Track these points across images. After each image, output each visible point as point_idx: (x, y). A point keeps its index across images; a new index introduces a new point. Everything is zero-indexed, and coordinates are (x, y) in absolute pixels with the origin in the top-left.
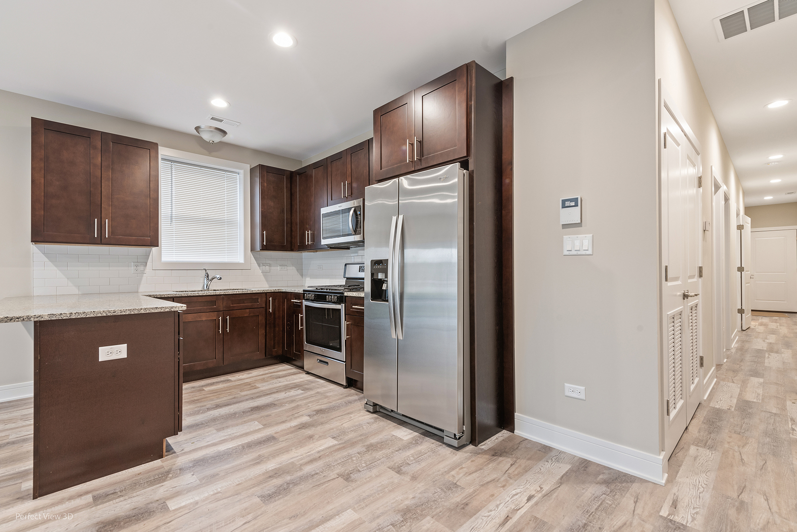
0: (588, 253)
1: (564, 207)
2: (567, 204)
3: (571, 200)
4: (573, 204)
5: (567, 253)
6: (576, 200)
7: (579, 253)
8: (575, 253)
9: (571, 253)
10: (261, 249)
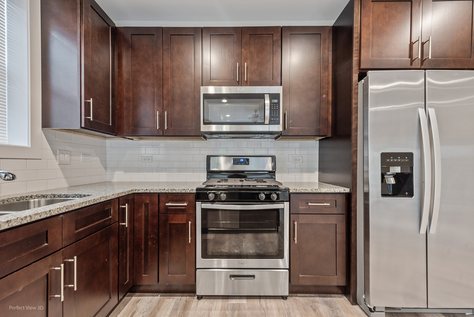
10: (83, 125)
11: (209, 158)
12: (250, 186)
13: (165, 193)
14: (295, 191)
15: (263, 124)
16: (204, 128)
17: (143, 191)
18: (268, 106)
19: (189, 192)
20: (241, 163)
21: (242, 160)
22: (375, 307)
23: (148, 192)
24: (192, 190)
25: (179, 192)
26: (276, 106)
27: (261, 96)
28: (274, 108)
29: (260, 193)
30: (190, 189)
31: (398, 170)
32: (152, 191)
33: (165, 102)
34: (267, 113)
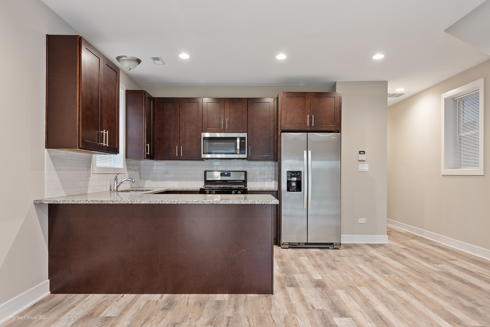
0: (367, 171)
1: (360, 153)
2: (361, 153)
3: (363, 152)
4: (363, 153)
5: (360, 171)
6: (364, 152)
7: (364, 171)
8: (363, 171)
9: (361, 171)
10: (145, 157)
11: (205, 172)
12: (227, 187)
13: (184, 191)
14: (250, 190)
15: (236, 153)
16: (203, 156)
17: (173, 190)
18: (238, 143)
19: (196, 190)
20: (226, 176)
21: (226, 174)
22: (284, 243)
23: (175, 190)
24: (198, 189)
25: (191, 190)
26: (244, 144)
27: (235, 139)
28: (242, 145)
29: (232, 191)
30: (197, 189)
31: (295, 179)
32: (177, 190)
33: (181, 141)
34: (238, 147)
